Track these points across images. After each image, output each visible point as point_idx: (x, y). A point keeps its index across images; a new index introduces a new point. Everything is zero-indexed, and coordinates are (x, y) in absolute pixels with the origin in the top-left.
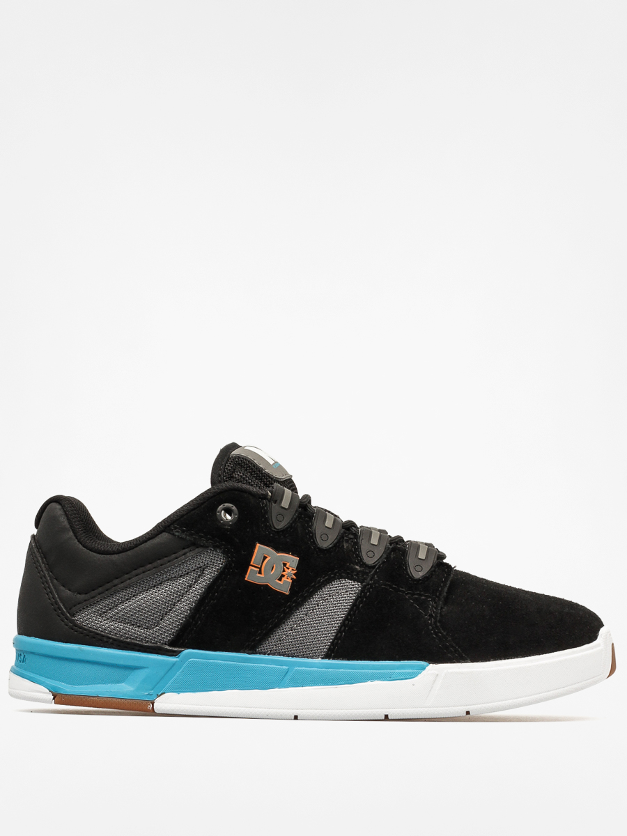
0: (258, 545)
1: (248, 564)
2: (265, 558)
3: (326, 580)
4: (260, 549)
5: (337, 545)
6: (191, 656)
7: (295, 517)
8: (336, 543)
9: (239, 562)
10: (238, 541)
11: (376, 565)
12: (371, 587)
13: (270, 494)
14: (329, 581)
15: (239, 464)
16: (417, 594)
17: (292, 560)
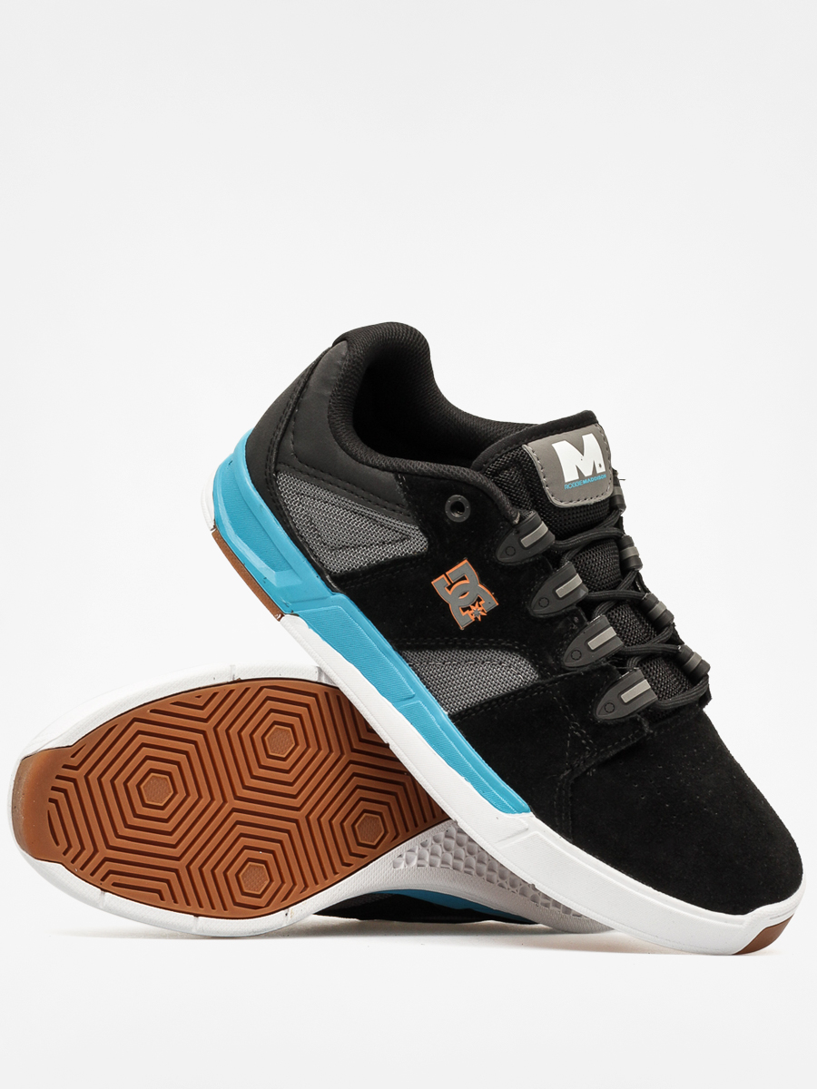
0: (466, 561)
1: (443, 572)
2: (464, 578)
3: (508, 647)
4: (464, 566)
5: (551, 621)
6: (341, 603)
7: (527, 561)
8: (551, 618)
9: (436, 561)
10: (448, 542)
11: (568, 671)
12: (544, 691)
13: (517, 521)
14: (510, 650)
15: (519, 462)
16: (582, 733)
17: (489, 601)
